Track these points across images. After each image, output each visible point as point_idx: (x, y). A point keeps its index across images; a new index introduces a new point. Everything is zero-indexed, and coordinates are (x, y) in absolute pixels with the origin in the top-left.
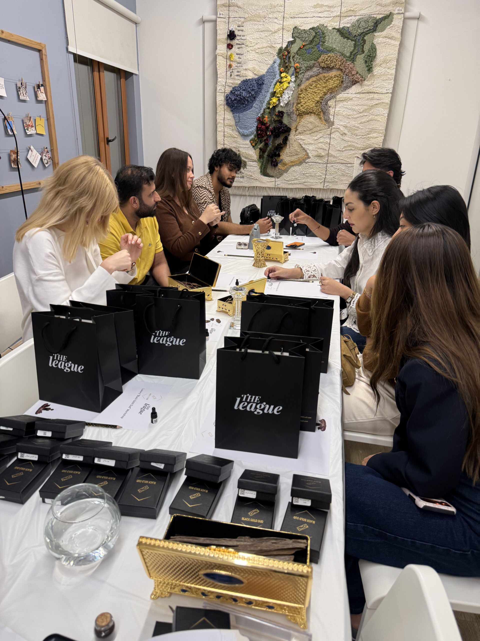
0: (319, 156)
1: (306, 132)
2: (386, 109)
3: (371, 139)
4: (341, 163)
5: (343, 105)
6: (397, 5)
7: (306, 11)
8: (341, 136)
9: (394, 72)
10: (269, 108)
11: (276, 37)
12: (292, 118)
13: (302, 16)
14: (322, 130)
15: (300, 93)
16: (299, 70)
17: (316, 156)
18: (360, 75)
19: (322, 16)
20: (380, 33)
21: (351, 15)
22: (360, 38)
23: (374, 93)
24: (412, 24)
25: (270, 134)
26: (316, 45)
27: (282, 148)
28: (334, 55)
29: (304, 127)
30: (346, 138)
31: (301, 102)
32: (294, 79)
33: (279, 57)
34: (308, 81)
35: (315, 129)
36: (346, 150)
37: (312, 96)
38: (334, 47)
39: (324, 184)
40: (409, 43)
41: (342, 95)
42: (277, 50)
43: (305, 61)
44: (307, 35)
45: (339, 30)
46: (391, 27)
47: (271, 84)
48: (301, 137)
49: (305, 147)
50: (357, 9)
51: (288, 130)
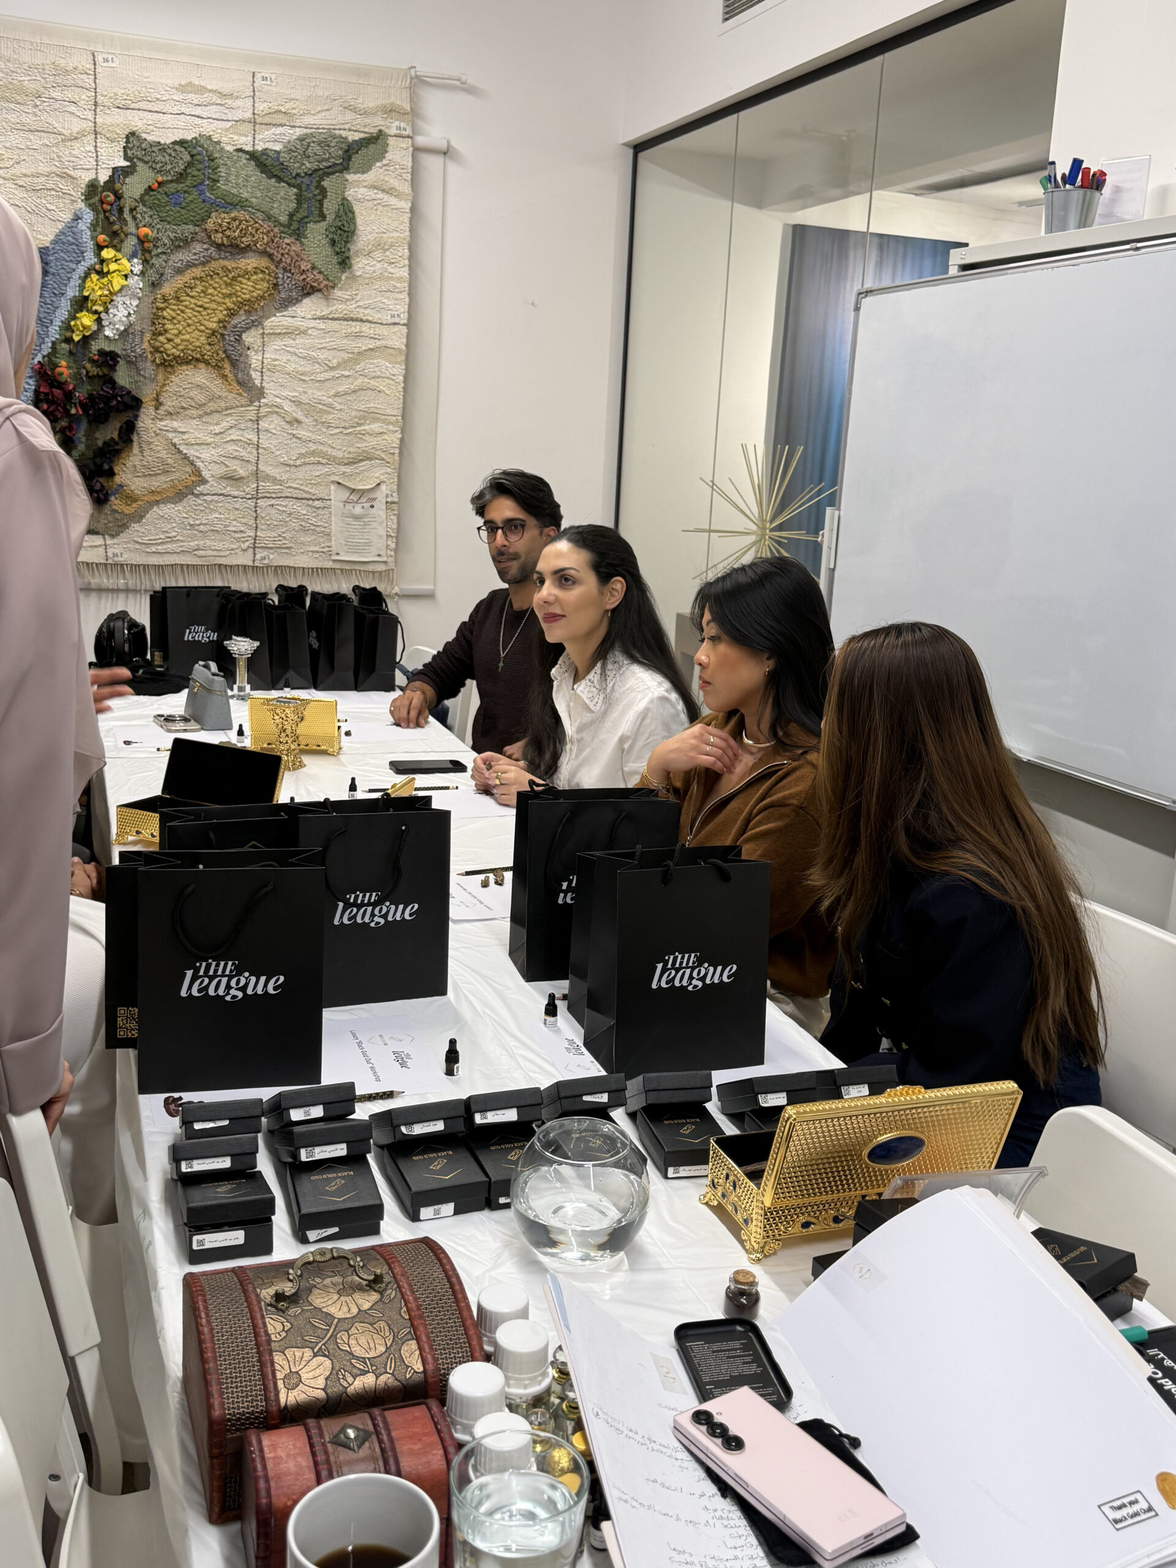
0: (231, 478)
1: (187, 412)
2: (396, 363)
3: (367, 438)
4: (297, 498)
5: (285, 345)
6: (393, 114)
7: (159, 96)
8: (287, 426)
9: (406, 275)
10: (69, 340)
11: (75, 152)
12: (142, 373)
13: (150, 106)
14: (232, 408)
15: (162, 305)
16: (151, 245)
17: (222, 477)
18: (320, 272)
19: (204, 115)
20: (359, 175)
21: (279, 122)
22: (312, 182)
23: (362, 320)
24: (433, 163)
25: (81, 412)
26: (194, 187)
27: (117, 453)
28: (248, 217)
29: (181, 399)
30: (302, 433)
31: (166, 331)
32: (140, 267)
33: (90, 205)
34: (179, 277)
35: (212, 406)
36: (305, 464)
37: (195, 316)
38: (245, 195)
39: (255, 554)
40: (431, 208)
41: (277, 321)
42: (83, 186)
43: (169, 223)
44: (167, 157)
45: (253, 156)
46: (385, 165)
47: (69, 275)
48: (175, 424)
49: (191, 452)
50: (294, 111)
51: (134, 404)
